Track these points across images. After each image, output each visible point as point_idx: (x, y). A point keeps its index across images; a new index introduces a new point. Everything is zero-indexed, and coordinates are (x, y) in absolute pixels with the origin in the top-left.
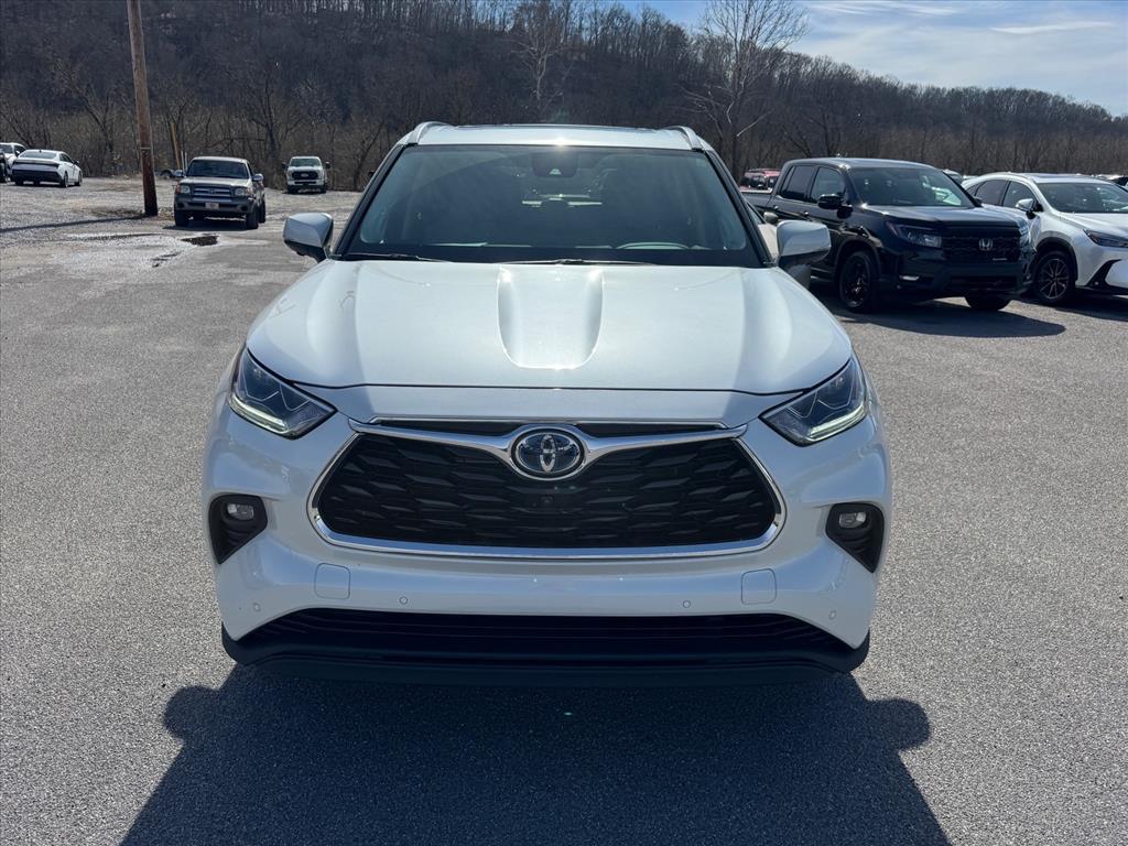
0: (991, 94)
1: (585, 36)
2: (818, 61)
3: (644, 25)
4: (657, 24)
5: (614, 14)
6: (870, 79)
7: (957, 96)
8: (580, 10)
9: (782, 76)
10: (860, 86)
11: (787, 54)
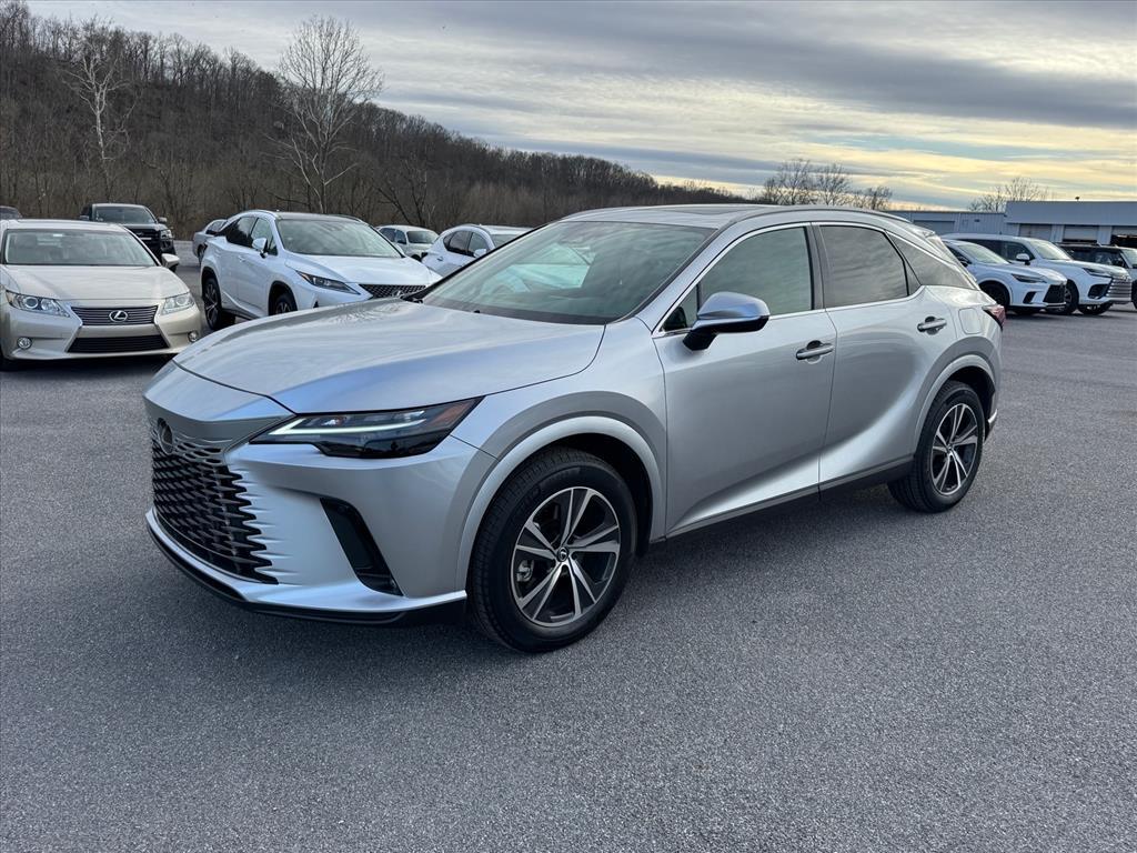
0: (565, 161)
1: (169, 75)
2: (412, 120)
3: (234, 69)
4: (248, 70)
5: (200, 56)
6: (462, 140)
7: (536, 160)
8: (161, 48)
9: (379, 130)
10: (453, 145)
11: (382, 110)
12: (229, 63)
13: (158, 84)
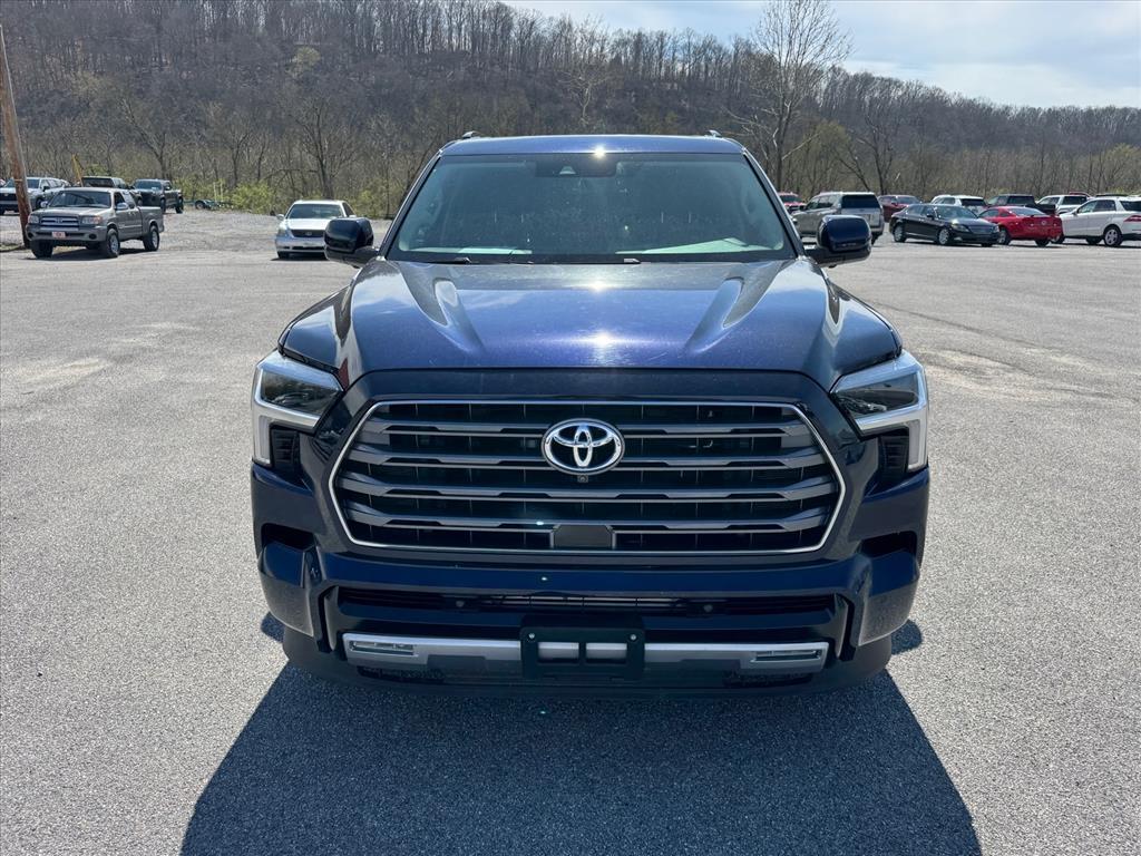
2: (909, 85)
3: (736, 56)
5: (707, 46)
6: (963, 101)
8: (674, 42)
12: (731, 49)
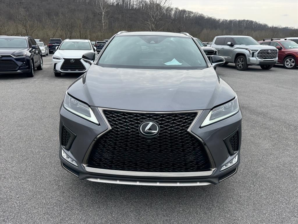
2: (195, 13)
4: (153, 4)
6: (209, 17)
7: (231, 22)
11: (187, 11)
13: (132, 9)
